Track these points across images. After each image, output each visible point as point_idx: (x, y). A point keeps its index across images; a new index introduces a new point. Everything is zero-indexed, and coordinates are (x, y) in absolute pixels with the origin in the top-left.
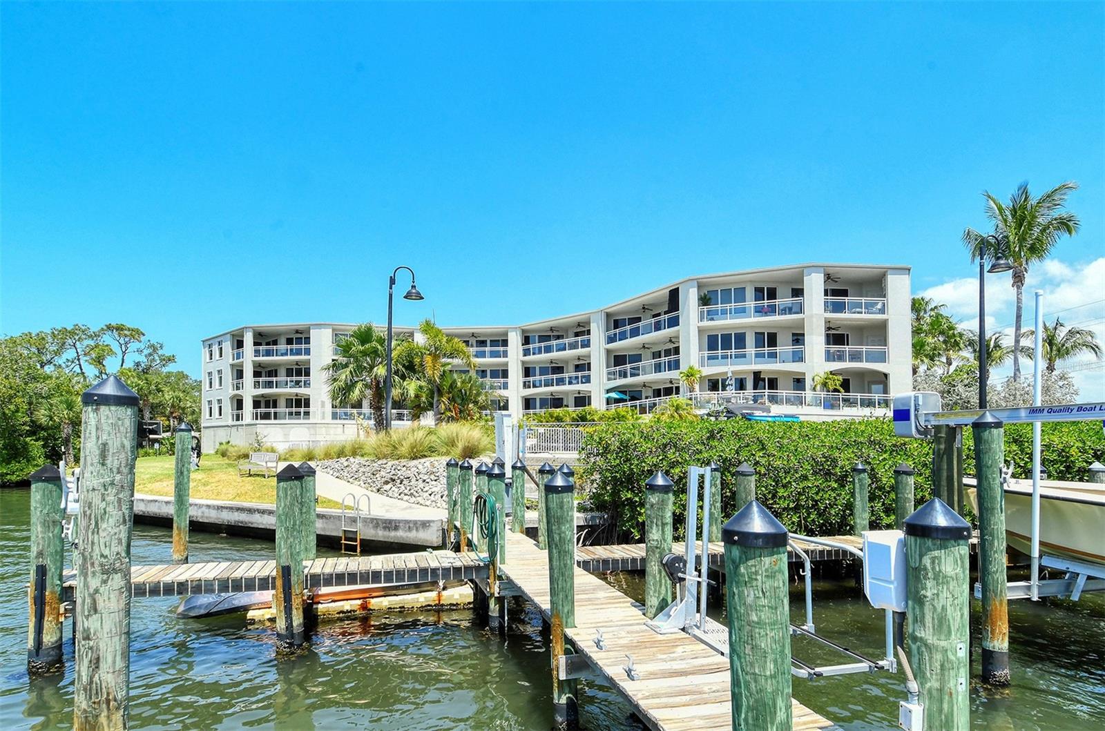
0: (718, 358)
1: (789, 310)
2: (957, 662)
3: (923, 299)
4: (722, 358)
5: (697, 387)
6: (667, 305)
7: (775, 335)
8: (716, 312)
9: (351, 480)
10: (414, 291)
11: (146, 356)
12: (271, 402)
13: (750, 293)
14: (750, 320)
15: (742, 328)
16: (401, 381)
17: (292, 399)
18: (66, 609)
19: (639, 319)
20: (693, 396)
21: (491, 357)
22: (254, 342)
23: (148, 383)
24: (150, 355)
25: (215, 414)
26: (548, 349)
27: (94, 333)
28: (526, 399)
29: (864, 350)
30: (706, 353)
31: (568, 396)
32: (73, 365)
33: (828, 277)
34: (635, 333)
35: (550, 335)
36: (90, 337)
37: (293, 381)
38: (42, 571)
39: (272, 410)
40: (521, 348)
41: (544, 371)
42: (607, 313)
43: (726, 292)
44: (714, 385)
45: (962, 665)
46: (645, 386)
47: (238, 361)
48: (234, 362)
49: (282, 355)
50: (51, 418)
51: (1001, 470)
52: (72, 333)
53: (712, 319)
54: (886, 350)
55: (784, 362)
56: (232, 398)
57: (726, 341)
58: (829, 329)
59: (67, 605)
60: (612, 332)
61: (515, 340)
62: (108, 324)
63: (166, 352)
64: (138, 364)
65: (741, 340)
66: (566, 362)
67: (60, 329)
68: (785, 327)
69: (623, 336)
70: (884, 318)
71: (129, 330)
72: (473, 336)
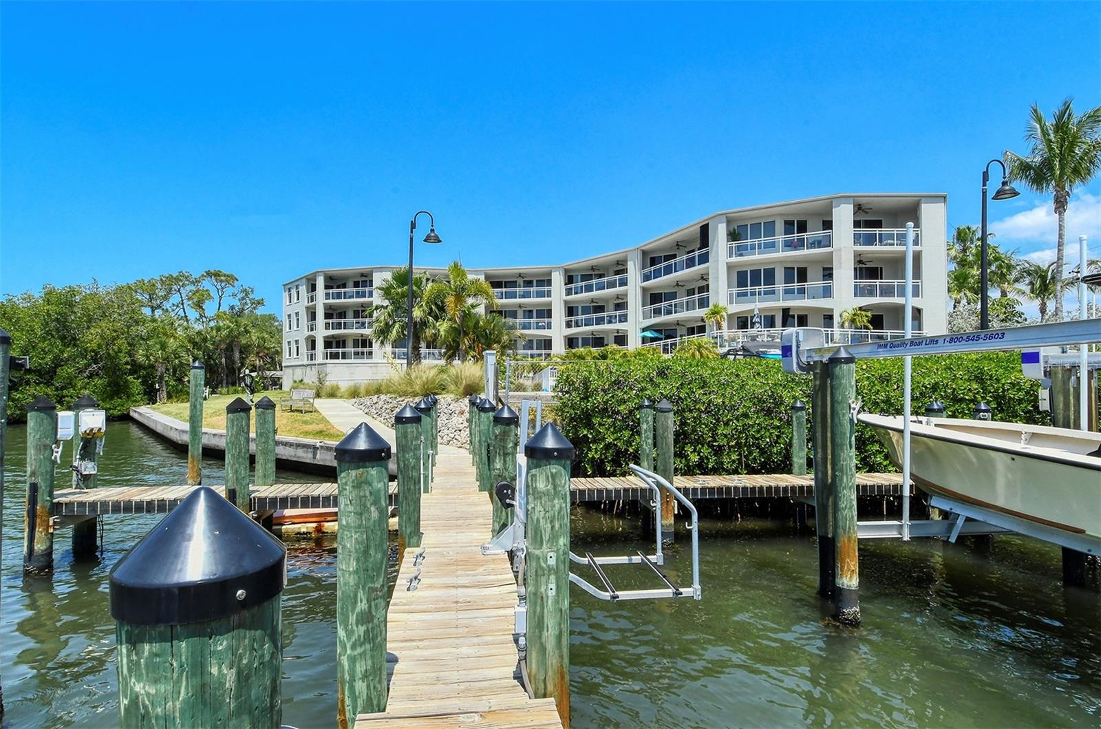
0: (747, 295)
1: (818, 244)
2: (547, 569)
3: (969, 229)
4: (751, 295)
5: (724, 324)
6: (699, 241)
7: (805, 269)
8: (746, 248)
9: (375, 416)
10: (433, 234)
11: (239, 300)
12: (339, 342)
13: (780, 226)
14: (779, 255)
15: (770, 263)
16: (435, 322)
17: (359, 340)
18: (54, 522)
19: (674, 256)
20: (719, 334)
21: (537, 297)
22: (325, 286)
23: (238, 326)
24: (243, 299)
25: (293, 353)
26: (589, 289)
27: (195, 279)
28: (568, 339)
29: (896, 284)
30: (735, 290)
31: (608, 336)
32: (178, 309)
33: (859, 208)
34: (668, 270)
35: (592, 274)
36: (193, 283)
37: (359, 323)
38: (34, 488)
39: (340, 350)
40: (564, 288)
41: (586, 310)
42: (643, 251)
43: (756, 227)
44: (743, 322)
45: (552, 572)
46: (678, 324)
47: (313, 303)
48: (308, 305)
49: (350, 297)
50: (148, 358)
51: (850, 406)
52: (177, 280)
53: (741, 255)
54: (920, 284)
55: (814, 298)
56: (307, 339)
57: (756, 277)
58: (860, 262)
59: (56, 518)
60: (648, 270)
61: (558, 280)
62: (207, 270)
63: (256, 296)
64: (232, 308)
65: (770, 276)
66: (607, 300)
67: (167, 276)
68: (814, 261)
69: (657, 274)
70: (918, 249)
71: (225, 276)
72: (520, 276)
